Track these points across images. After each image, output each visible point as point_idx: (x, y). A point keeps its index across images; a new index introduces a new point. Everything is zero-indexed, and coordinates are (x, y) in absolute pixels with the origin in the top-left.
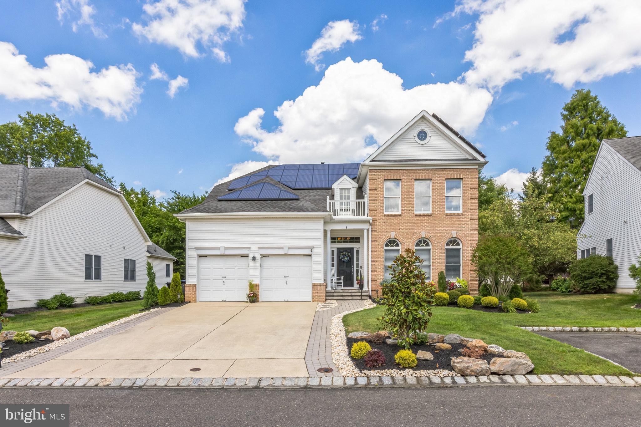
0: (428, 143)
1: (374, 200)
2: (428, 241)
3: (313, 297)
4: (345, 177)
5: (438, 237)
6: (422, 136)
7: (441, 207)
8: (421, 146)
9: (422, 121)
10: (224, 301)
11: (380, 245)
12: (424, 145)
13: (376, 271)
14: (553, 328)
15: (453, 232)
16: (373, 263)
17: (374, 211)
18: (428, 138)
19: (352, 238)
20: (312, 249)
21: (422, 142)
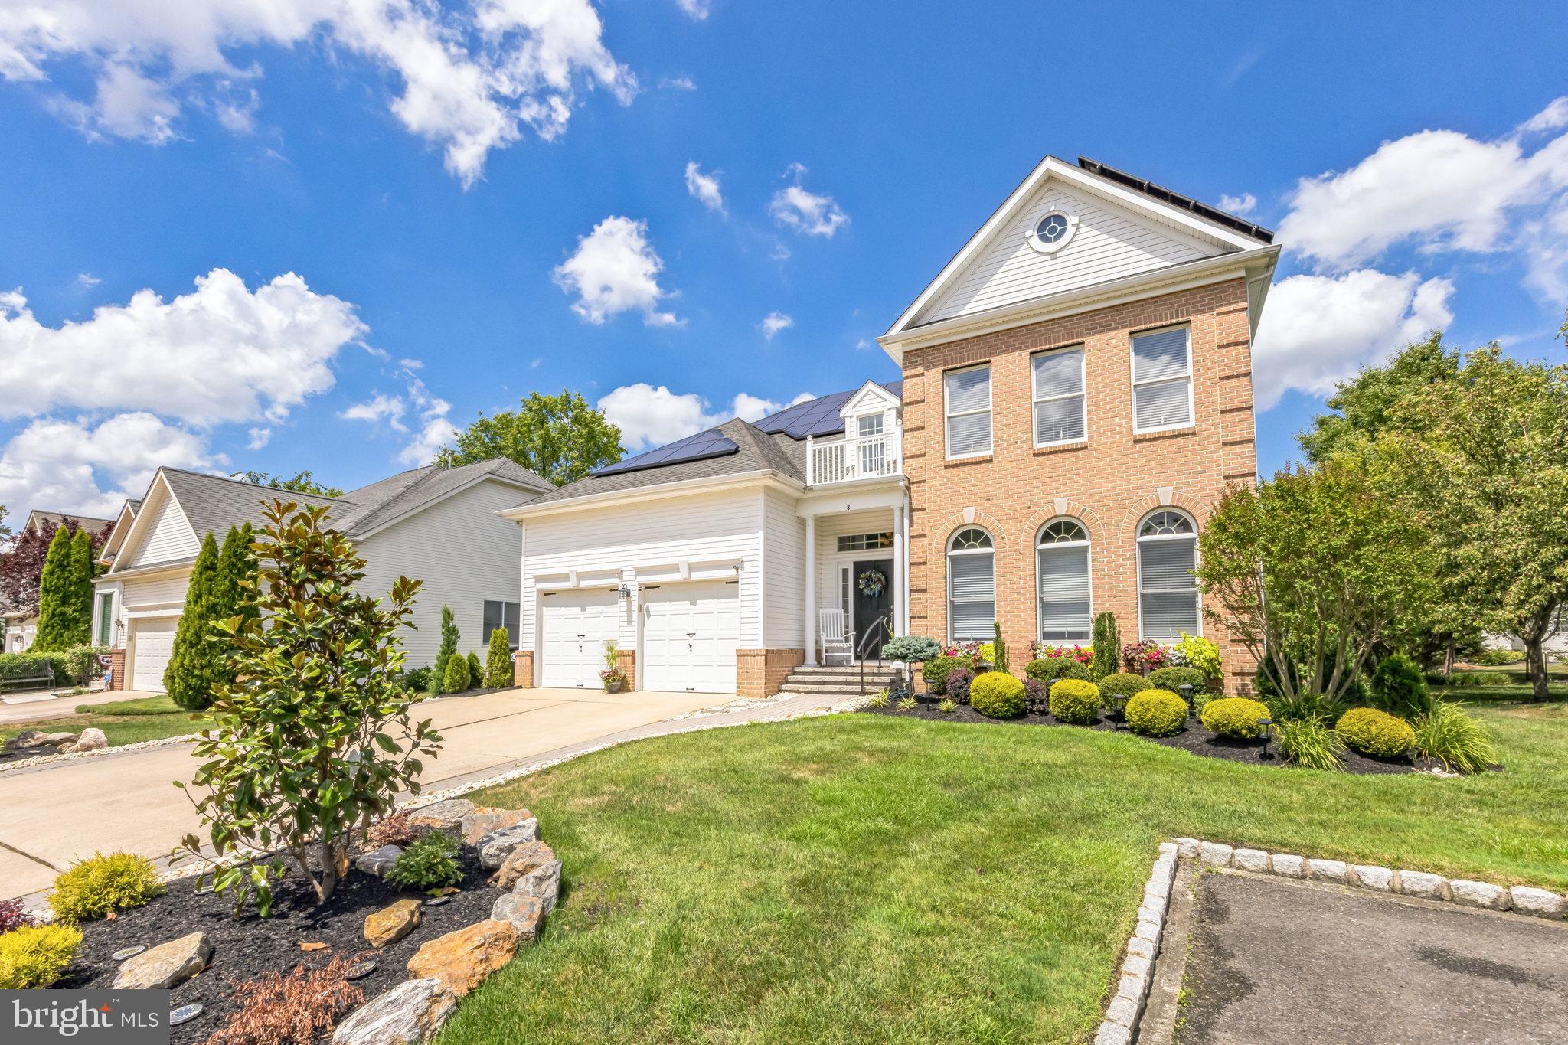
0: (1071, 245)
1: (917, 429)
2: (1080, 525)
3: (739, 684)
4: (870, 386)
5: (1110, 509)
6: (1053, 230)
7: (1117, 420)
8: (1049, 257)
9: (1050, 190)
10: (580, 687)
11: (934, 545)
12: (1059, 255)
13: (926, 617)
14: (1387, 873)
15: (1160, 490)
16: (916, 595)
17: (918, 456)
18: (1070, 230)
19: (871, 537)
20: (738, 566)
21: (1052, 247)
